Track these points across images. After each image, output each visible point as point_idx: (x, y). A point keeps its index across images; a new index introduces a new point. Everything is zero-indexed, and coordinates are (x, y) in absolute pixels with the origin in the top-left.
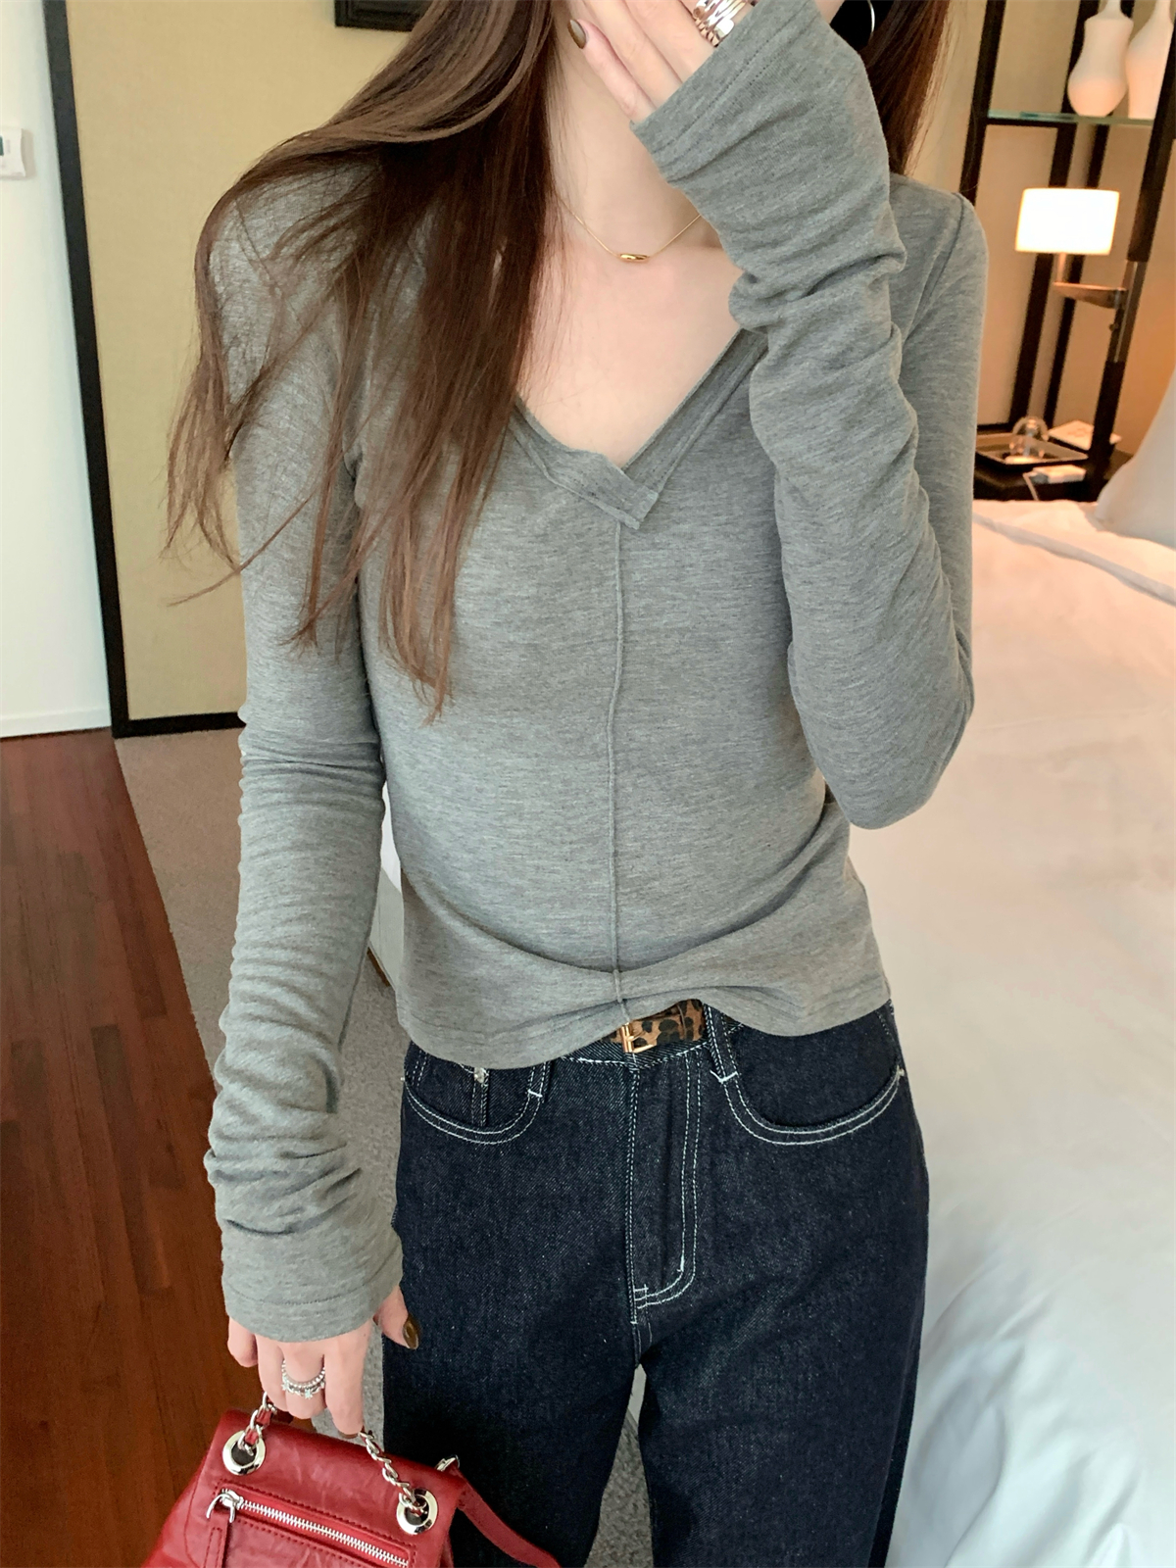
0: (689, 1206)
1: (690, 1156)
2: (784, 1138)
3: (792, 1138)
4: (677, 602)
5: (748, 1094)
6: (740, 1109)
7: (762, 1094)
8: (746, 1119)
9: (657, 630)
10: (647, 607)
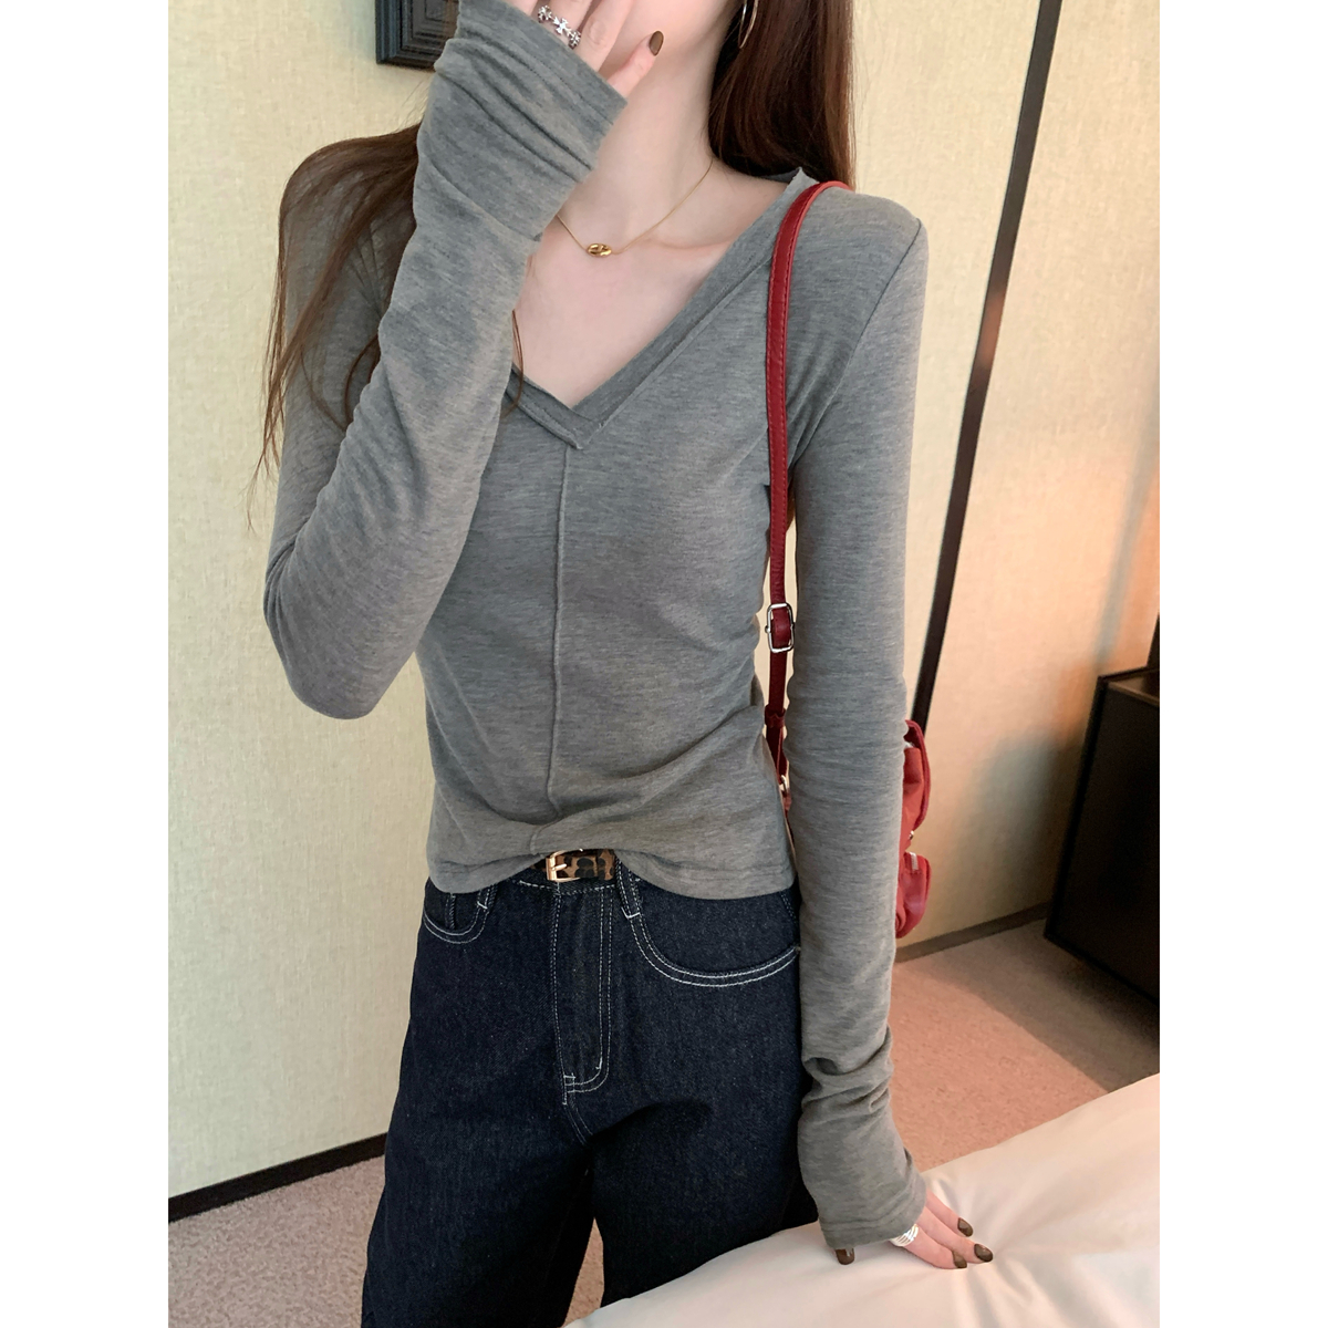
0: (605, 1016)
1: (605, 974)
2: (681, 976)
3: (688, 978)
4: (610, 515)
5: (651, 933)
6: (644, 945)
7: (663, 937)
8: (648, 952)
9: (593, 535)
10: (585, 514)
